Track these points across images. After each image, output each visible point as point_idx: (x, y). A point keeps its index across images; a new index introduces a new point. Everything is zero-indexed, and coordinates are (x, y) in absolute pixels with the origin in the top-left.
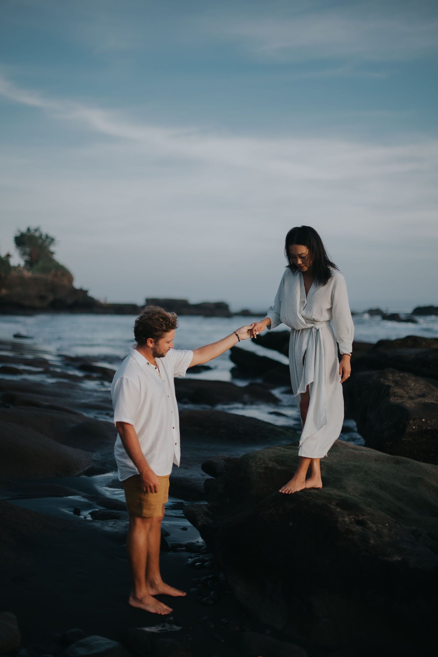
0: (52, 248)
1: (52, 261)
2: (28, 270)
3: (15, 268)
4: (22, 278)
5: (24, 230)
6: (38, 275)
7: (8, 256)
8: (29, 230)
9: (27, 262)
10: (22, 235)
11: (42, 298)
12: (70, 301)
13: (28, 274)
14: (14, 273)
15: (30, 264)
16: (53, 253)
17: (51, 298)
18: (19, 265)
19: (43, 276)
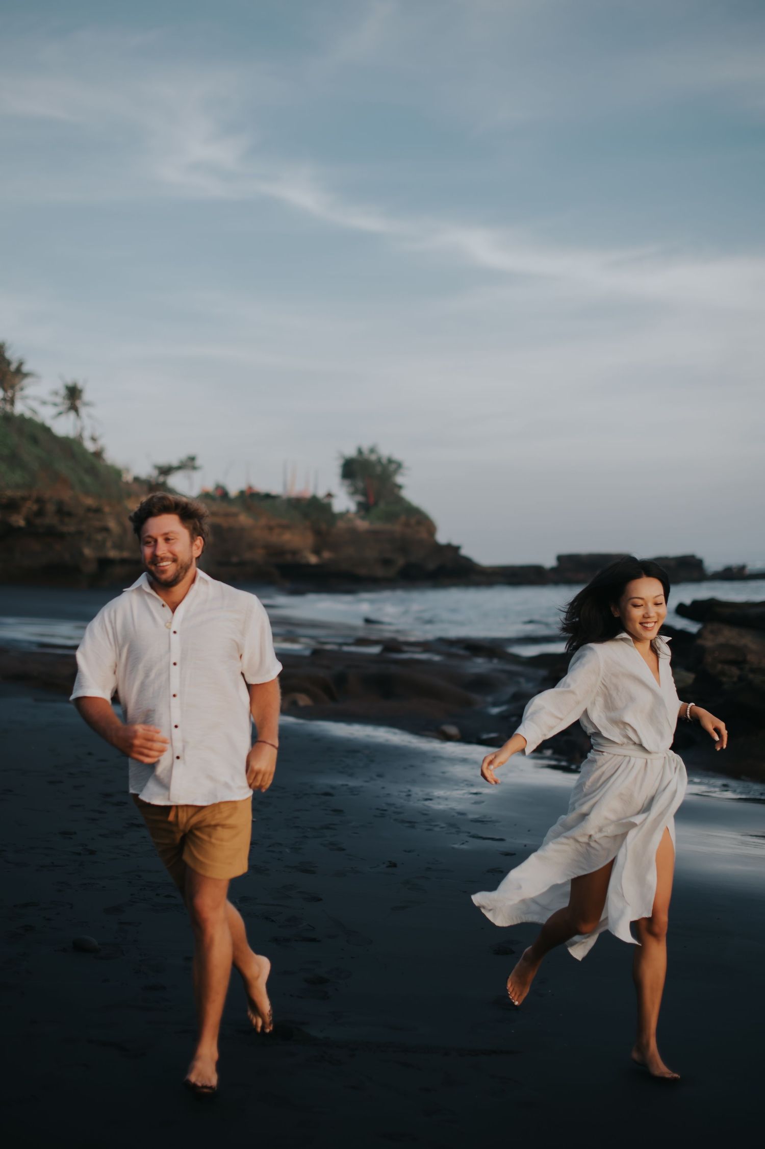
0: (399, 479)
1: (400, 500)
2: (363, 518)
3: (341, 516)
4: (353, 531)
6: (379, 525)
7: (329, 496)
8: (360, 452)
9: (360, 505)
10: (352, 461)
11: (387, 562)
12: (432, 565)
13: (362, 525)
14: (340, 524)
15: (365, 508)
16: (400, 488)
17: (401, 561)
18: (348, 511)
19: (387, 527)
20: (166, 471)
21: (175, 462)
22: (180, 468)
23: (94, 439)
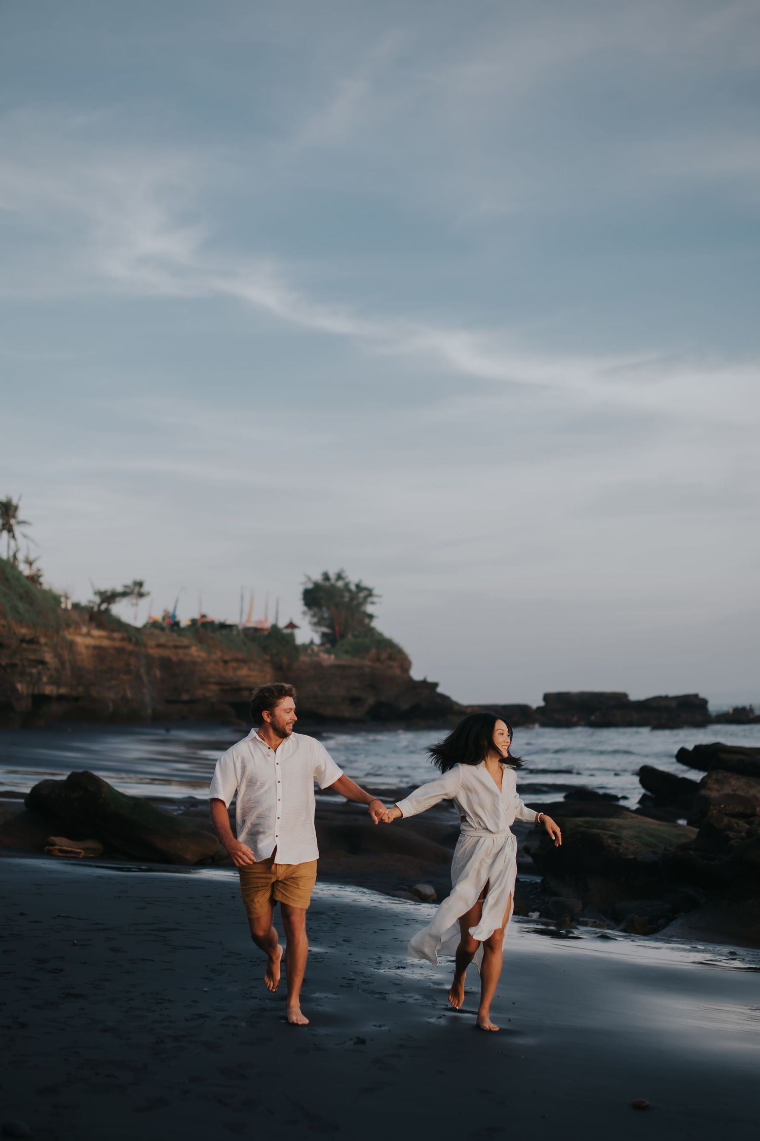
0: (369, 609)
1: (371, 631)
2: (328, 652)
3: (305, 647)
4: (318, 666)
5: (317, 577)
6: (346, 660)
7: (292, 626)
8: (326, 577)
9: (324, 635)
10: (317, 587)
11: (355, 701)
12: (405, 706)
13: (327, 659)
14: (303, 658)
15: (330, 640)
16: (371, 617)
17: (371, 701)
18: (312, 643)
19: (357, 661)
20: (109, 597)
21: (120, 589)
22: (124, 594)
23: (30, 563)
